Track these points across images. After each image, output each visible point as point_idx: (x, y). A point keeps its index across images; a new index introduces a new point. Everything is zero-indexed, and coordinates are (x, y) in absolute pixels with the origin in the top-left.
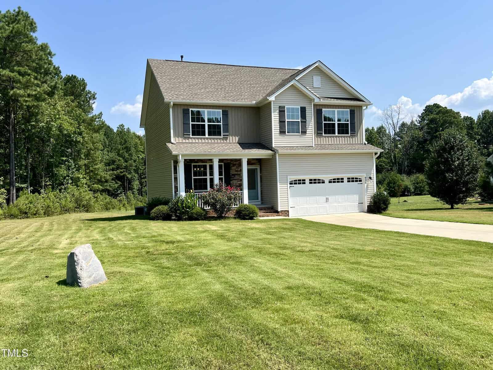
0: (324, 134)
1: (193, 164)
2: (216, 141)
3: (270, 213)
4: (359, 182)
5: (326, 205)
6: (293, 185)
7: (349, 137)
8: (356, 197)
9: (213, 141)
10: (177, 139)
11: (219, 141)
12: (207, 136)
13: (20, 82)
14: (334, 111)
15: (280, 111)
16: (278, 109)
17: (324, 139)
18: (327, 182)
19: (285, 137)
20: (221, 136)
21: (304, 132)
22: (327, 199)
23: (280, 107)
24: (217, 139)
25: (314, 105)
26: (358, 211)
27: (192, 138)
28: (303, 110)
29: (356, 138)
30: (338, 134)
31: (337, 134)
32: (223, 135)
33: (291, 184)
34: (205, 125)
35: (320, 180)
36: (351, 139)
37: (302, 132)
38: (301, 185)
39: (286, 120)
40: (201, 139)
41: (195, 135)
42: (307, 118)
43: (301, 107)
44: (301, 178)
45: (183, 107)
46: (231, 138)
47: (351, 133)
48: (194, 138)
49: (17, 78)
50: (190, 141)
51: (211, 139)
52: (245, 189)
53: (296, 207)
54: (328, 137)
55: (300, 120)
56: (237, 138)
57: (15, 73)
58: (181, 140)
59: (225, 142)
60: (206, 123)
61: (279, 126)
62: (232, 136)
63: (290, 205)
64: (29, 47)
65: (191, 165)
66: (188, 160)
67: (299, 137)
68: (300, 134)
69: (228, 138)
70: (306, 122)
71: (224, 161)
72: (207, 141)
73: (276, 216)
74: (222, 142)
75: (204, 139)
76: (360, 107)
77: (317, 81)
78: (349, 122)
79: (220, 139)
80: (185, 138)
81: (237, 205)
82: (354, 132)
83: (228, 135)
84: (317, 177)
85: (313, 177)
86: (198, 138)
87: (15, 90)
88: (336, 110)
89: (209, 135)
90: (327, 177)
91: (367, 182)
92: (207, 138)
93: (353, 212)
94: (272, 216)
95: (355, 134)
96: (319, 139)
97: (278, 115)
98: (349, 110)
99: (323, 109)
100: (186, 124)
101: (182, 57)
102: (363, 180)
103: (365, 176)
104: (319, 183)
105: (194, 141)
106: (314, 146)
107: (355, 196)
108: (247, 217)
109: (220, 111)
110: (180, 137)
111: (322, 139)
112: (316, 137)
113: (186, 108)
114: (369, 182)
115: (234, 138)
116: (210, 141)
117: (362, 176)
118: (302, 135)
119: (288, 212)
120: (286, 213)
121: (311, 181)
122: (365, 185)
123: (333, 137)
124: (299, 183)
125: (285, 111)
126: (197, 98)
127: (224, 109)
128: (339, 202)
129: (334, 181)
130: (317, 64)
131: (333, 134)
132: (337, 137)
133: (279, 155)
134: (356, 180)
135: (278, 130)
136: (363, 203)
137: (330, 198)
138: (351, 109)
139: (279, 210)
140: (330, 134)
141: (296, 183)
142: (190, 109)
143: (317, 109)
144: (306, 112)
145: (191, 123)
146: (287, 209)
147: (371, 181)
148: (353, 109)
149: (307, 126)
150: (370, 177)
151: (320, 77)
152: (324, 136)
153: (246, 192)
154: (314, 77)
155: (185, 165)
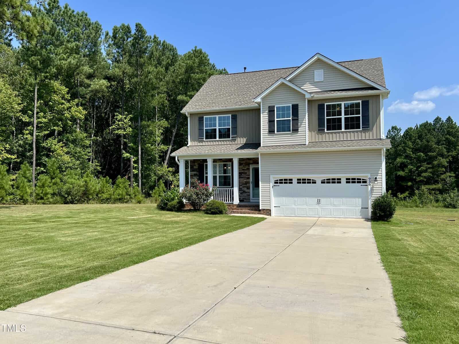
0: (327, 130)
2: (225, 143)
3: (255, 210)
4: (362, 184)
5: (317, 207)
6: (279, 184)
7: (361, 132)
8: (358, 202)
9: (223, 143)
10: (193, 143)
11: (228, 143)
12: (217, 139)
14: (341, 104)
15: (269, 111)
16: (268, 109)
17: (327, 135)
18: (319, 182)
19: (275, 136)
20: (230, 138)
21: (296, 130)
22: (319, 202)
23: (269, 107)
24: (226, 141)
25: (309, 101)
26: (361, 217)
27: (205, 141)
28: (295, 108)
29: (371, 133)
30: (345, 129)
31: (343, 130)
32: (232, 137)
33: (275, 183)
34: (216, 129)
35: (310, 180)
36: (363, 134)
37: (292, 130)
38: (288, 185)
39: (276, 119)
40: (212, 141)
41: (208, 139)
42: (299, 115)
43: (293, 105)
44: (288, 177)
45: (199, 116)
47: (362, 128)
48: (207, 141)
50: (204, 144)
51: (220, 141)
52: (236, 187)
53: (281, 207)
54: (331, 133)
55: (291, 118)
56: (245, 140)
58: (196, 143)
59: (233, 143)
61: (267, 126)
62: (240, 138)
63: (273, 204)
65: (204, 164)
66: (202, 160)
67: (290, 135)
68: (291, 132)
69: (237, 140)
70: (298, 119)
71: (232, 161)
72: (217, 143)
73: (258, 214)
74: (231, 143)
75: (215, 141)
76: (377, 97)
77: (319, 75)
78: (361, 115)
79: (229, 141)
80: (200, 142)
82: (367, 125)
83: (236, 137)
84: (306, 176)
85: (302, 177)
86: (210, 141)
88: (343, 103)
89: (219, 138)
90: (319, 177)
91: (371, 184)
92: (218, 141)
93: (354, 217)
94: (253, 214)
95: (369, 129)
96: (320, 136)
97: (267, 116)
98: (360, 101)
99: (325, 104)
100: (201, 129)
101: (245, 68)
102: (368, 181)
103: (370, 177)
104: (309, 183)
105: (207, 143)
106: (307, 143)
107: (357, 199)
109: (230, 116)
110: (196, 141)
111: (324, 135)
112: (316, 134)
113: (201, 116)
114: (374, 184)
115: (242, 139)
116: (220, 143)
117: (366, 177)
118: (293, 133)
119: (270, 211)
120: (268, 212)
121: (299, 181)
122: (369, 187)
123: (339, 133)
124: (285, 183)
125: (274, 111)
126: (210, 107)
127: (234, 114)
128: (335, 205)
129: (328, 181)
130: (316, 57)
131: (338, 129)
132: (343, 132)
133: (261, 154)
134: (359, 181)
135: (268, 130)
136: (368, 208)
137: (323, 200)
138: (364, 100)
139: (260, 209)
140: (336, 130)
141: (282, 183)
142: (204, 117)
143: (318, 105)
144: (299, 109)
145: (205, 128)
146: (269, 208)
147: (376, 183)
148: (367, 99)
149: (299, 124)
150: (376, 178)
151: (323, 70)
152: (327, 133)
153: (236, 190)
154: (315, 71)
155: (199, 164)
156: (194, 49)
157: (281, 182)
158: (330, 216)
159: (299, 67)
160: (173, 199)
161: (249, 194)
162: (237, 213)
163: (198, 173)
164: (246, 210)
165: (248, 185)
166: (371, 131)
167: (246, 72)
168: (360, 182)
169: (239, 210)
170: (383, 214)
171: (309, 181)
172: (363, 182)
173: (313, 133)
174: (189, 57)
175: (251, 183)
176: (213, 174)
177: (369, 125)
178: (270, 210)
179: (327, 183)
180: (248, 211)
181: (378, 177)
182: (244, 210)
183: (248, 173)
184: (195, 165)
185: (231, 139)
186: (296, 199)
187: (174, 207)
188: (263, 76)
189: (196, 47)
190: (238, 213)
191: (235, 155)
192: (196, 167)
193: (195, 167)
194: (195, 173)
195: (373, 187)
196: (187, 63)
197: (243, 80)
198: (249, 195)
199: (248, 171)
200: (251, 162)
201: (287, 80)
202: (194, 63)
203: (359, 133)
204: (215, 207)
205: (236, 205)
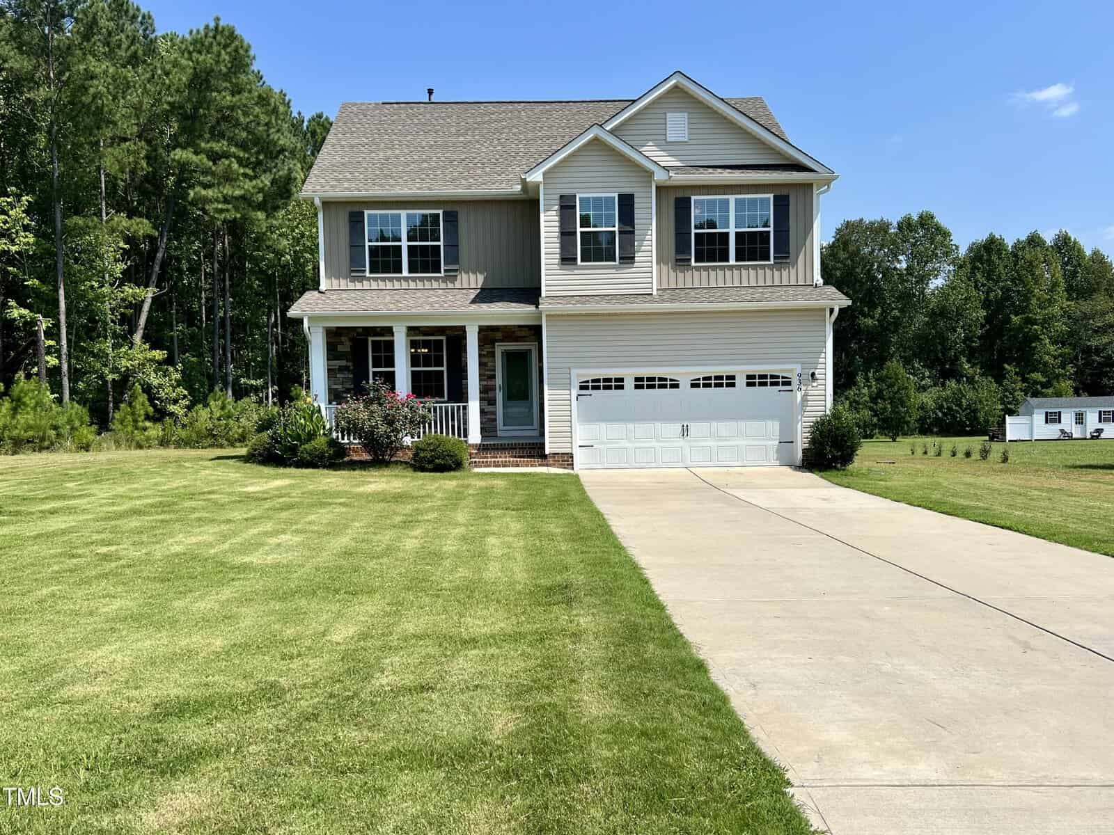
0: (696, 261)
1: (370, 339)
2: (428, 285)
3: (528, 457)
4: (780, 388)
5: (681, 443)
6: (590, 392)
7: (771, 267)
8: (773, 427)
9: (420, 285)
10: (335, 282)
11: (435, 285)
12: (405, 273)
13: (213, 174)
14: (727, 201)
15: (562, 208)
16: (558, 202)
17: (696, 274)
18: (685, 384)
19: (576, 272)
20: (440, 272)
21: (628, 259)
22: (685, 431)
23: (562, 197)
24: (429, 279)
25: (657, 187)
26: (778, 463)
27: (369, 279)
28: (627, 202)
29: (793, 271)
30: (737, 260)
31: (732, 262)
32: (445, 271)
33: (582, 388)
34: (400, 246)
35: (665, 380)
36: (776, 273)
37: (620, 258)
38: (613, 392)
39: (579, 230)
40: (391, 279)
41: (377, 272)
42: (636, 221)
43: (620, 196)
44: (613, 373)
45: (349, 209)
46: (465, 276)
47: (775, 258)
48: (376, 279)
49: (203, 164)
50: (366, 285)
51: (414, 279)
52: (474, 399)
53: (595, 446)
54: (706, 269)
55: (616, 229)
56: (481, 278)
57: (203, 156)
58: (343, 284)
59: (450, 286)
60: (404, 244)
61: (558, 245)
62: (467, 272)
63: (578, 441)
64: (228, 98)
65: (367, 340)
66: (360, 330)
67: (614, 271)
68: (617, 263)
69: (459, 277)
70: (633, 232)
71: (448, 332)
72: (405, 285)
73: (540, 465)
74: (443, 286)
75: (399, 279)
76: (808, 187)
77: (677, 125)
78: (771, 229)
79: (437, 279)
80: (353, 279)
81: (419, 437)
82: (785, 254)
83: (456, 271)
84: (656, 372)
85: (645, 372)
86: (383, 279)
87: (198, 189)
88: (732, 198)
89: (410, 272)
90: (684, 373)
91: (803, 388)
92: (406, 279)
93: (765, 463)
94: (527, 466)
95: (788, 261)
96: (681, 275)
97: (557, 218)
98: (771, 196)
99: (693, 198)
100: (355, 246)
101: (430, 92)
102: (795, 382)
103: (799, 371)
104: (663, 386)
105: (374, 285)
106: (655, 293)
107: (770, 423)
108: (430, 466)
109: (439, 215)
110: (343, 278)
111: (688, 274)
112: (671, 271)
113: (356, 209)
114: (810, 388)
115: (472, 277)
116: (412, 285)
117: (791, 371)
118: (622, 266)
119: (572, 457)
120: (566, 459)
121: (640, 383)
122: (799, 395)
123: (722, 268)
124: (606, 388)
125: (575, 206)
126: (381, 185)
127: (449, 209)
128: (720, 438)
129: (706, 382)
130: (674, 81)
131: (720, 260)
132: (731, 267)
133: (547, 316)
134: (775, 381)
135: (558, 256)
136: (792, 442)
137: (694, 427)
138: (778, 193)
139: (547, 452)
140: (715, 261)
141: (598, 388)
142: (366, 213)
143: (676, 198)
144: (636, 206)
145: (367, 244)
146: (568, 451)
147: (815, 384)
148: (784, 192)
149: (636, 244)
150: (813, 374)
151: (686, 114)
152: (695, 267)
153: (474, 407)
154: (669, 115)
155: (352, 340)
156: (212, 25)
157: (596, 384)
158: (709, 464)
159: (634, 101)
160: (311, 436)
161: (493, 417)
162: (485, 466)
163: (350, 364)
164: (506, 457)
165: (490, 394)
166: (793, 267)
167: (433, 100)
168: (776, 384)
169: (487, 458)
170: (839, 453)
171: (663, 383)
172: (785, 384)
173: (664, 268)
174: (199, 44)
175: (497, 391)
176: (412, 366)
177: (788, 253)
178: (571, 454)
179: (705, 385)
180: (511, 459)
181: (817, 372)
182: (500, 457)
183: (490, 364)
184: (342, 343)
185: (442, 274)
186: (631, 426)
187: (321, 457)
188: (492, 116)
189: (217, 19)
190: (489, 466)
191: (473, 317)
192: (345, 347)
193: (340, 348)
194: (343, 363)
195: (806, 395)
196: (198, 63)
197: (441, 121)
198: (495, 420)
199: (491, 359)
200: (499, 335)
201: (607, 129)
202: (217, 62)
203: (768, 271)
204: (445, 453)
205: (476, 445)
